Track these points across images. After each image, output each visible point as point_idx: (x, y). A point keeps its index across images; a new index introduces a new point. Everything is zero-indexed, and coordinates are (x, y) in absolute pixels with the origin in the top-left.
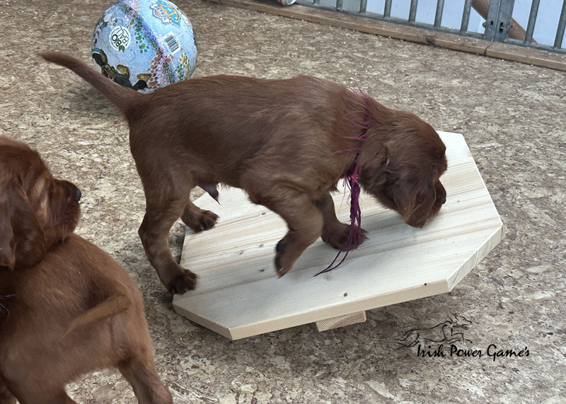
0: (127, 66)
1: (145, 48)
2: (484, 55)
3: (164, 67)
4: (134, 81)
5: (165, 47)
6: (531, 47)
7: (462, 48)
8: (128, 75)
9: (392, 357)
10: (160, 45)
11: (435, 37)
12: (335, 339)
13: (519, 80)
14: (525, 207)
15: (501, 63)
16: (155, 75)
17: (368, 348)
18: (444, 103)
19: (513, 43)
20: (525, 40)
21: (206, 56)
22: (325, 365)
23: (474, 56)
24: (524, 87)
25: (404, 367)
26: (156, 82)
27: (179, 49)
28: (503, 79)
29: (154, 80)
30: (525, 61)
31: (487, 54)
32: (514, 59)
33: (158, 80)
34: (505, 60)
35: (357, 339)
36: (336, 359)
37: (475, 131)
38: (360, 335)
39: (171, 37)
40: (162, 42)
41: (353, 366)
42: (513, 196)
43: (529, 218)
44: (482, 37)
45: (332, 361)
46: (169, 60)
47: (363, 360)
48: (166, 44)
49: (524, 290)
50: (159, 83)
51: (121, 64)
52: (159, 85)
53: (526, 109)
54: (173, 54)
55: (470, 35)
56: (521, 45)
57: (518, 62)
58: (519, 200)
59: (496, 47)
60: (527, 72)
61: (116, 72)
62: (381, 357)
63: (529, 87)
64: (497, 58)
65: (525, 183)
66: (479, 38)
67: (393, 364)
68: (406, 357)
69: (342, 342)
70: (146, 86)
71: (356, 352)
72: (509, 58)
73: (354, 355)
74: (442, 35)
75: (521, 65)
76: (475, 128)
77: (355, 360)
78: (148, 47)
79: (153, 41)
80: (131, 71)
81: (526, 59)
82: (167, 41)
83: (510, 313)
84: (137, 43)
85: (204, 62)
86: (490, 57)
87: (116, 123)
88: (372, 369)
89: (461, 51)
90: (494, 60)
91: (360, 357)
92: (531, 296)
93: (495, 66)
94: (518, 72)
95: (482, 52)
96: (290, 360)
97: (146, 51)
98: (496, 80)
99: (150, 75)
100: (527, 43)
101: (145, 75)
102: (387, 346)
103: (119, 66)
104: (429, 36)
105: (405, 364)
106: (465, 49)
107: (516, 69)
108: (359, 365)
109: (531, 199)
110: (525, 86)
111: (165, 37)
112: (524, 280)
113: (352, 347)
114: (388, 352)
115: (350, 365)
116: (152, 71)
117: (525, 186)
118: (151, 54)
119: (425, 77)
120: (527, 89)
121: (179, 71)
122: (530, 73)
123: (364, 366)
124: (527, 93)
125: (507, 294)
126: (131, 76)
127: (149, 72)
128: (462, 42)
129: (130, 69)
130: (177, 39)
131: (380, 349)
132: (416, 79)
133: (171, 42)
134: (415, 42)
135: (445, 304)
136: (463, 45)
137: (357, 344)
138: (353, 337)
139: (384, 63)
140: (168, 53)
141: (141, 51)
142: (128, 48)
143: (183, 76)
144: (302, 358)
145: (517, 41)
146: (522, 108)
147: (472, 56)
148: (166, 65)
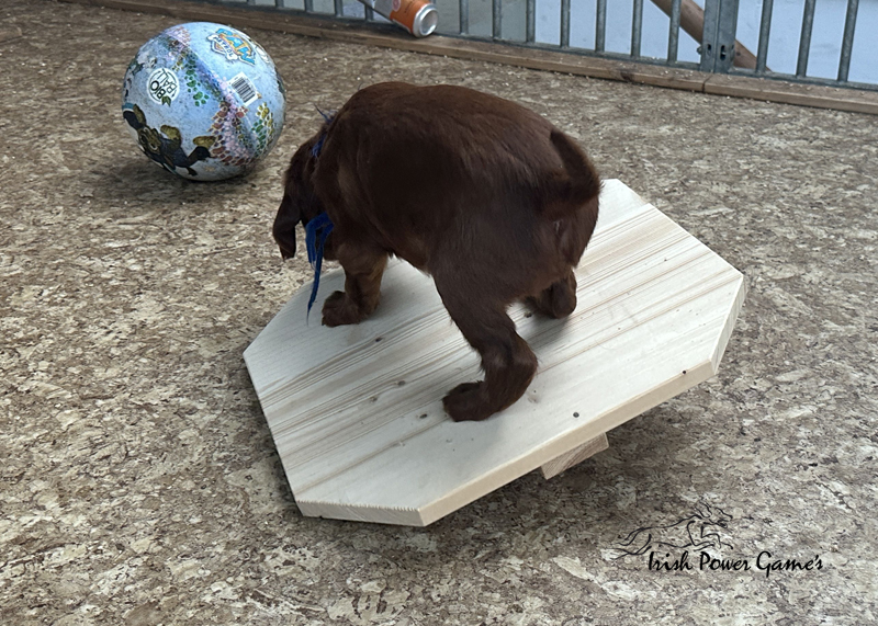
0: (177, 126)
1: (203, 98)
2: (703, 91)
3: (234, 124)
4: (188, 148)
5: (233, 95)
6: (766, 77)
7: (671, 84)
8: (179, 141)
9: (590, 519)
10: (225, 93)
11: (634, 70)
12: (504, 500)
13: (752, 122)
14: (769, 292)
15: (726, 102)
16: (220, 137)
17: (553, 509)
18: (649, 158)
19: (740, 74)
20: (757, 68)
21: (304, 111)
22: (490, 541)
23: (689, 94)
24: (759, 131)
25: (607, 531)
26: (224, 148)
27: (256, 98)
28: (729, 123)
29: (220, 146)
30: (758, 97)
31: (707, 90)
32: (742, 95)
33: (226, 145)
34: (732, 96)
35: (538, 497)
36: (506, 529)
37: (696, 193)
38: (541, 491)
39: (242, 81)
40: (227, 87)
41: (532, 538)
42: (752, 279)
43: (775, 306)
44: (697, 67)
45: (500, 534)
46: (241, 115)
47: (547, 527)
48: (234, 91)
49: (774, 406)
50: (228, 149)
51: (167, 124)
52: (228, 152)
53: (763, 160)
54: (246, 105)
55: (682, 66)
56: (751, 76)
57: (749, 99)
58: (761, 283)
59: (718, 80)
60: (763, 110)
61: (160, 137)
62: (573, 520)
63: (765, 131)
64: (721, 95)
65: (767, 259)
66: (693, 69)
67: (591, 529)
68: (609, 518)
69: (514, 505)
70: (209, 155)
71: (536, 516)
72: (736, 94)
73: (533, 521)
74: (643, 68)
75: (753, 103)
76: (695, 190)
77: (534, 528)
78: (206, 97)
79: (214, 88)
80: (184, 134)
81: (759, 93)
82: (236, 86)
83: (756, 440)
84: (189, 91)
85: (300, 119)
86: (710, 94)
87: (164, 212)
88: (560, 540)
89: (670, 88)
90: (716, 97)
91: (542, 524)
92: (784, 414)
93: (718, 106)
94: (750, 112)
95: (700, 88)
96: (437, 537)
97: (204, 102)
98: (720, 124)
99: (212, 138)
100: (760, 72)
101: (205, 138)
102: (582, 504)
103: (165, 128)
104: (625, 70)
105: (609, 528)
106: (676, 85)
107: (747, 108)
108: (541, 536)
109: (776, 281)
110: (761, 130)
111: (233, 81)
112: (773, 392)
113: (529, 510)
114: (582, 512)
115: (527, 537)
116: (216, 132)
117: (767, 264)
118: (212, 107)
119: (622, 125)
120: (764, 134)
121: (257, 131)
122: (766, 112)
123: (548, 536)
124: (762, 139)
125: (750, 413)
126: (184, 142)
127: (212, 134)
128: (670, 76)
129: (181, 131)
130: (251, 84)
131: (572, 509)
132: (611, 127)
133: (243, 88)
134: (605, 79)
135: (664, 436)
136: (671, 80)
137: (537, 505)
138: (531, 494)
139: (563, 109)
140: (238, 104)
141: (197, 104)
142: (176, 100)
143: (264, 137)
144: (454, 533)
145: (746, 71)
146: (757, 159)
147: (686, 93)
148: (237, 122)
